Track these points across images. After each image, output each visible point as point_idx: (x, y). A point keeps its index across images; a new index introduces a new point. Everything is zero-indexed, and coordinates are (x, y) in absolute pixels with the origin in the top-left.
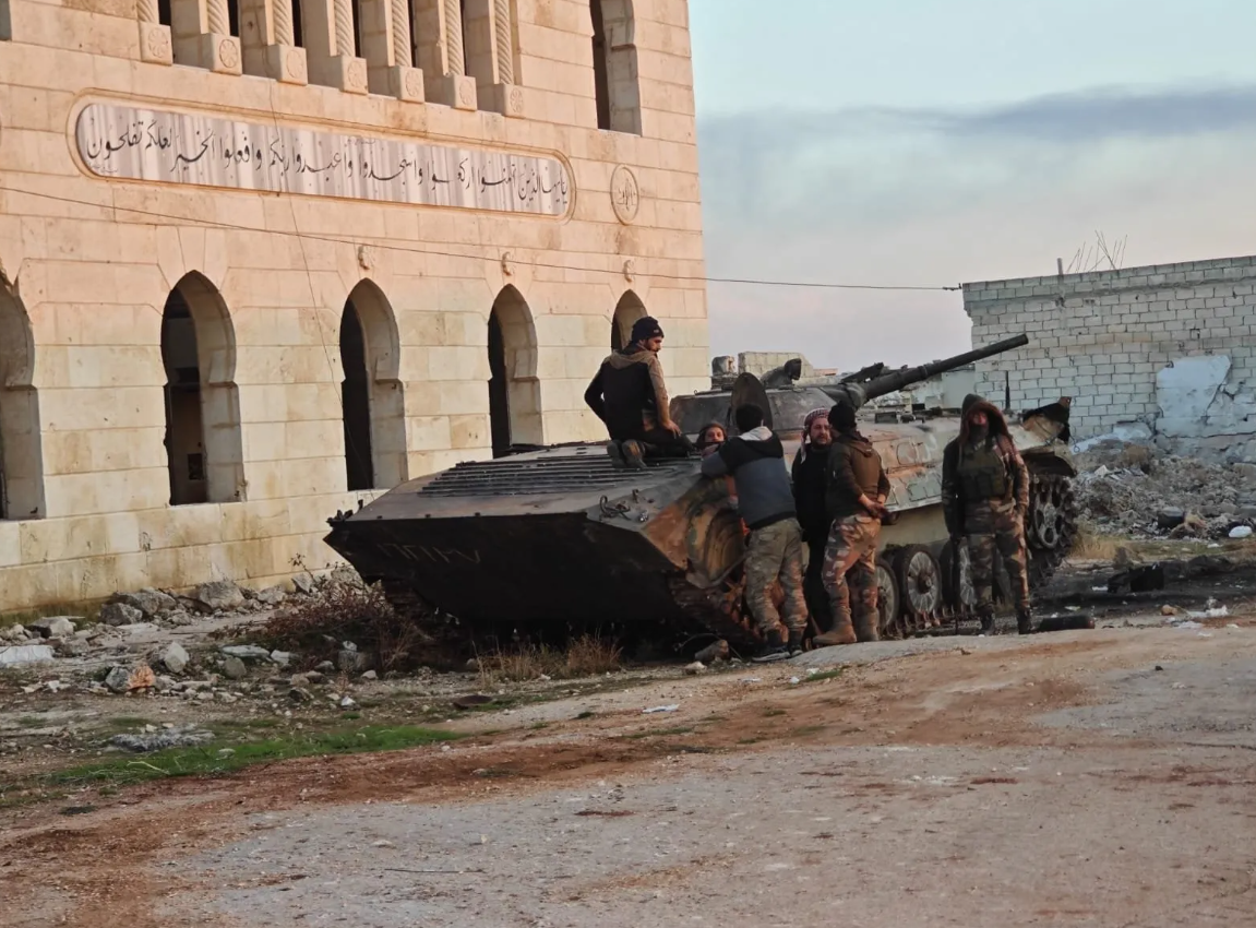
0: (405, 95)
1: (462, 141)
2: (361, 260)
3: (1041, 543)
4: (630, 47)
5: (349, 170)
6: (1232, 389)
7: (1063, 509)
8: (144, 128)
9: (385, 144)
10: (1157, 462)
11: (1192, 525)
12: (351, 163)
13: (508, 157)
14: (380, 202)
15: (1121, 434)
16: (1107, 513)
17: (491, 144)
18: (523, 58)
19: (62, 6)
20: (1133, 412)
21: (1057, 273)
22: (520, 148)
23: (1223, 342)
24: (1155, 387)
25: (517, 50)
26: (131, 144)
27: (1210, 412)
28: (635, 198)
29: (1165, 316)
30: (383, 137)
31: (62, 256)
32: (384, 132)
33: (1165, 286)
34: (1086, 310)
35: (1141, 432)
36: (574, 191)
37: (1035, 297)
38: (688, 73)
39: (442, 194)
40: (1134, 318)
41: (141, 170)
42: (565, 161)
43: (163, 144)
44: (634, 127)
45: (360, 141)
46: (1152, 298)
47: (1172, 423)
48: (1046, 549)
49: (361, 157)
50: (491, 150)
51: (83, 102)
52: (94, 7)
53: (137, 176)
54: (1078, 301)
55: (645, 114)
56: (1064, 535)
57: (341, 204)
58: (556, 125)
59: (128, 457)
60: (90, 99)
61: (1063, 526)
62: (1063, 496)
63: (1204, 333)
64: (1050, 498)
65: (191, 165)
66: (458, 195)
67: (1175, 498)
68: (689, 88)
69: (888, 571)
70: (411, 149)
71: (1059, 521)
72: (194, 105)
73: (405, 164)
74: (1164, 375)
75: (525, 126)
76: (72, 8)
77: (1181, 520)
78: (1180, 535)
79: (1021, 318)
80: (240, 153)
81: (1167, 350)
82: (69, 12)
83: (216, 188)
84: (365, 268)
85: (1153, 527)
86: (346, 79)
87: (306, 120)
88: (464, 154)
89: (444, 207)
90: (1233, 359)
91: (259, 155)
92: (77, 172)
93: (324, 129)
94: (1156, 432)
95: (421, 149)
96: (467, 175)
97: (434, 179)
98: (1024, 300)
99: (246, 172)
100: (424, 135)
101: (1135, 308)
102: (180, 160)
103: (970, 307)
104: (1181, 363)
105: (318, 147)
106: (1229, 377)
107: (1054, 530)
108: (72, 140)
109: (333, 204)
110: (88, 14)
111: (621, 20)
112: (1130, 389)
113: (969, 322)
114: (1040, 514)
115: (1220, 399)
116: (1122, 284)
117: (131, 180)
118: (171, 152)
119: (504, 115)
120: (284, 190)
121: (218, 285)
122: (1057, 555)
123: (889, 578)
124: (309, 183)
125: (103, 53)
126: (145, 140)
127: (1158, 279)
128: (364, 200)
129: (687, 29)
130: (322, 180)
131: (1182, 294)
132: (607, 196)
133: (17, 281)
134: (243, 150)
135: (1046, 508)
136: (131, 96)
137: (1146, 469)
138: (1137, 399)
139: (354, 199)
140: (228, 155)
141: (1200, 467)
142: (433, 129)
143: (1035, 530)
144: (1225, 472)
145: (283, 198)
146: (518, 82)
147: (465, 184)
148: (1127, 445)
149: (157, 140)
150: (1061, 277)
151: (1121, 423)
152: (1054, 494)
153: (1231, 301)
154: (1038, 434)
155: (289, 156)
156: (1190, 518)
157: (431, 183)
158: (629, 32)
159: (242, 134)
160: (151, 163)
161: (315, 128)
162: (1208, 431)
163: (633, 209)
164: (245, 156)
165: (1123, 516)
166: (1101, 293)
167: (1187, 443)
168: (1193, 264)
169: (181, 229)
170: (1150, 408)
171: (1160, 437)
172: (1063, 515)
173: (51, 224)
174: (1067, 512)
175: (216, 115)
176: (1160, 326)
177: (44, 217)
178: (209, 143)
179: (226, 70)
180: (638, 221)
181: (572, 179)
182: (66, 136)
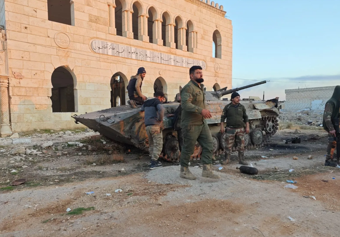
0: (171, 47)
1: (184, 56)
2: (159, 73)
3: (268, 131)
4: (221, 45)
5: (158, 58)
6: (322, 104)
7: (275, 124)
8: (109, 46)
9: (167, 55)
10: (309, 113)
11: (313, 124)
12: (158, 57)
13: (193, 60)
14: (165, 64)
15: (306, 109)
16: (300, 120)
17: (190, 57)
18: (198, 44)
19: (89, 22)
20: (308, 106)
21: (298, 88)
22: (196, 58)
23: (322, 98)
24: (311, 103)
25: (197, 43)
26: (105, 48)
27: (319, 107)
28: (219, 69)
29: (313, 94)
30: (166, 54)
31: (85, 66)
32: (167, 53)
33: (314, 90)
34: (302, 93)
35: (308, 109)
36: (207, 66)
37: (295, 92)
38: (232, 50)
39: (178, 64)
40: (309, 94)
41: (107, 53)
42: (205, 62)
43: (113, 49)
44: (220, 58)
45: (161, 54)
46: (312, 92)
47: (313, 108)
48: (269, 133)
49: (161, 56)
50: (190, 58)
51: (93, 39)
52: (97, 23)
53: (106, 53)
54: (301, 92)
55: (222, 56)
56: (274, 130)
57: (156, 64)
58: (204, 55)
59: (101, 102)
60: (95, 39)
61: (274, 128)
62: (275, 121)
63: (319, 97)
64: (271, 121)
65: (120, 53)
66: (182, 65)
67: (312, 119)
68: (232, 53)
69: (216, 138)
70: (172, 56)
71: (273, 126)
72: (122, 43)
73: (171, 59)
74: (313, 102)
75: (197, 55)
76: (91, 22)
77: (312, 123)
78: (311, 125)
79: (293, 94)
80: (132, 53)
81: (313, 99)
82: (91, 23)
83: (126, 58)
84: (160, 75)
85: (307, 123)
86: (158, 43)
87: (149, 49)
88: (184, 58)
89: (178, 66)
90: (323, 100)
91: (137, 53)
92: (91, 51)
93: (153, 51)
94: (311, 109)
95: (174, 57)
96: (184, 62)
97: (177, 62)
98: (293, 92)
99: (134, 56)
100: (176, 54)
101: (309, 93)
102: (117, 52)
103: (286, 93)
104: (315, 101)
105: (151, 54)
106: (322, 103)
107: (272, 129)
108: (90, 46)
109: (154, 64)
110: (96, 24)
111: (219, 41)
112: (307, 104)
113: (286, 95)
114: (268, 124)
115: (321, 105)
116: (307, 90)
117: (105, 54)
118: (115, 51)
119: (193, 53)
120: (142, 60)
121: (125, 75)
122: (271, 134)
123: (216, 140)
124: (148, 59)
125: (99, 31)
126: (109, 48)
127: (313, 89)
128: (161, 64)
129: (232, 43)
130: (151, 59)
131: (316, 91)
132: (213, 68)
133: (73, 69)
134: (133, 52)
135: (270, 123)
136: (106, 40)
137: (307, 114)
138: (308, 105)
139: (159, 63)
140: (129, 52)
141: (316, 114)
142: (177, 53)
143: (266, 128)
144: (320, 115)
145: (142, 62)
146: (197, 48)
147: (184, 63)
148: (306, 111)
149: (112, 48)
150: (299, 89)
151: (306, 108)
152: (272, 120)
153: (323, 92)
154: (269, 106)
155: (144, 54)
156: (313, 122)
157: (176, 62)
158: (221, 43)
159: (133, 49)
160: (110, 52)
161: (151, 51)
162: (318, 110)
163: (218, 70)
164: (134, 53)
165: (303, 121)
166: (304, 91)
167: (315, 111)
168: (318, 87)
169: (117, 64)
170: (310, 106)
171: (311, 110)
172: (275, 125)
173: (83, 60)
174: (276, 124)
175: (127, 46)
176: (312, 96)
177: (81, 59)
178: (125, 50)
179: (129, 38)
180: (219, 72)
181: (207, 65)
182: (89, 45)
